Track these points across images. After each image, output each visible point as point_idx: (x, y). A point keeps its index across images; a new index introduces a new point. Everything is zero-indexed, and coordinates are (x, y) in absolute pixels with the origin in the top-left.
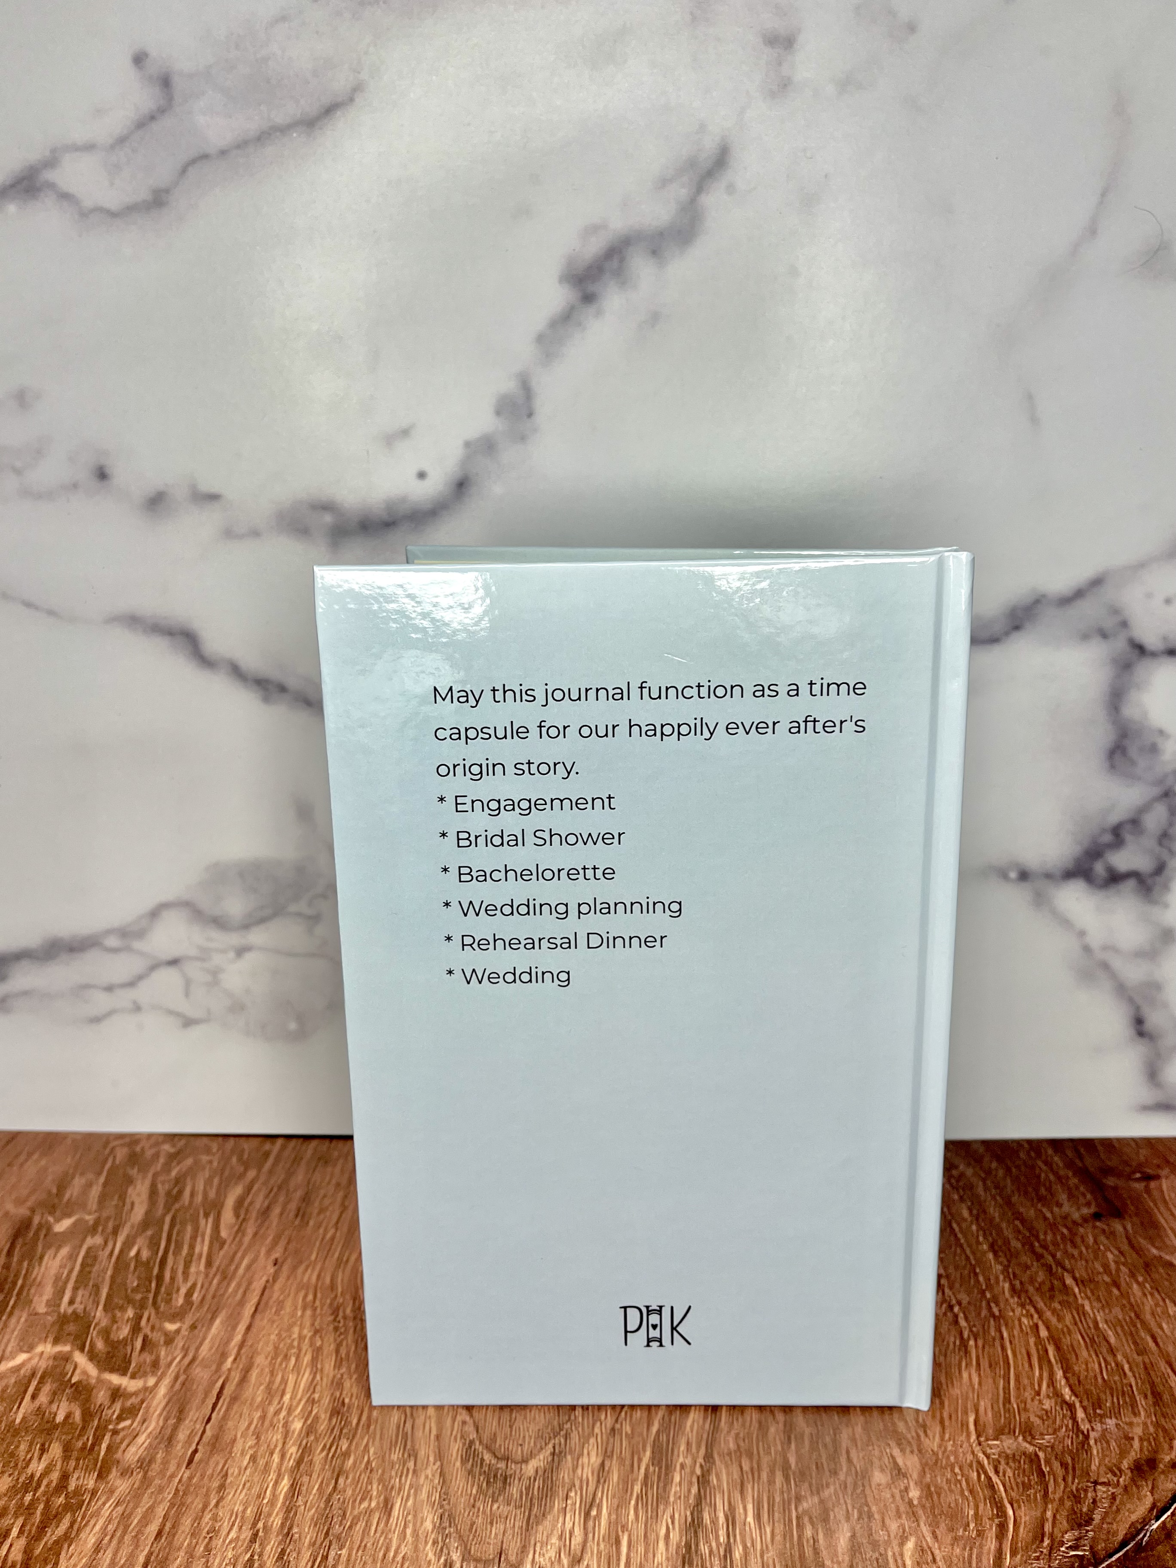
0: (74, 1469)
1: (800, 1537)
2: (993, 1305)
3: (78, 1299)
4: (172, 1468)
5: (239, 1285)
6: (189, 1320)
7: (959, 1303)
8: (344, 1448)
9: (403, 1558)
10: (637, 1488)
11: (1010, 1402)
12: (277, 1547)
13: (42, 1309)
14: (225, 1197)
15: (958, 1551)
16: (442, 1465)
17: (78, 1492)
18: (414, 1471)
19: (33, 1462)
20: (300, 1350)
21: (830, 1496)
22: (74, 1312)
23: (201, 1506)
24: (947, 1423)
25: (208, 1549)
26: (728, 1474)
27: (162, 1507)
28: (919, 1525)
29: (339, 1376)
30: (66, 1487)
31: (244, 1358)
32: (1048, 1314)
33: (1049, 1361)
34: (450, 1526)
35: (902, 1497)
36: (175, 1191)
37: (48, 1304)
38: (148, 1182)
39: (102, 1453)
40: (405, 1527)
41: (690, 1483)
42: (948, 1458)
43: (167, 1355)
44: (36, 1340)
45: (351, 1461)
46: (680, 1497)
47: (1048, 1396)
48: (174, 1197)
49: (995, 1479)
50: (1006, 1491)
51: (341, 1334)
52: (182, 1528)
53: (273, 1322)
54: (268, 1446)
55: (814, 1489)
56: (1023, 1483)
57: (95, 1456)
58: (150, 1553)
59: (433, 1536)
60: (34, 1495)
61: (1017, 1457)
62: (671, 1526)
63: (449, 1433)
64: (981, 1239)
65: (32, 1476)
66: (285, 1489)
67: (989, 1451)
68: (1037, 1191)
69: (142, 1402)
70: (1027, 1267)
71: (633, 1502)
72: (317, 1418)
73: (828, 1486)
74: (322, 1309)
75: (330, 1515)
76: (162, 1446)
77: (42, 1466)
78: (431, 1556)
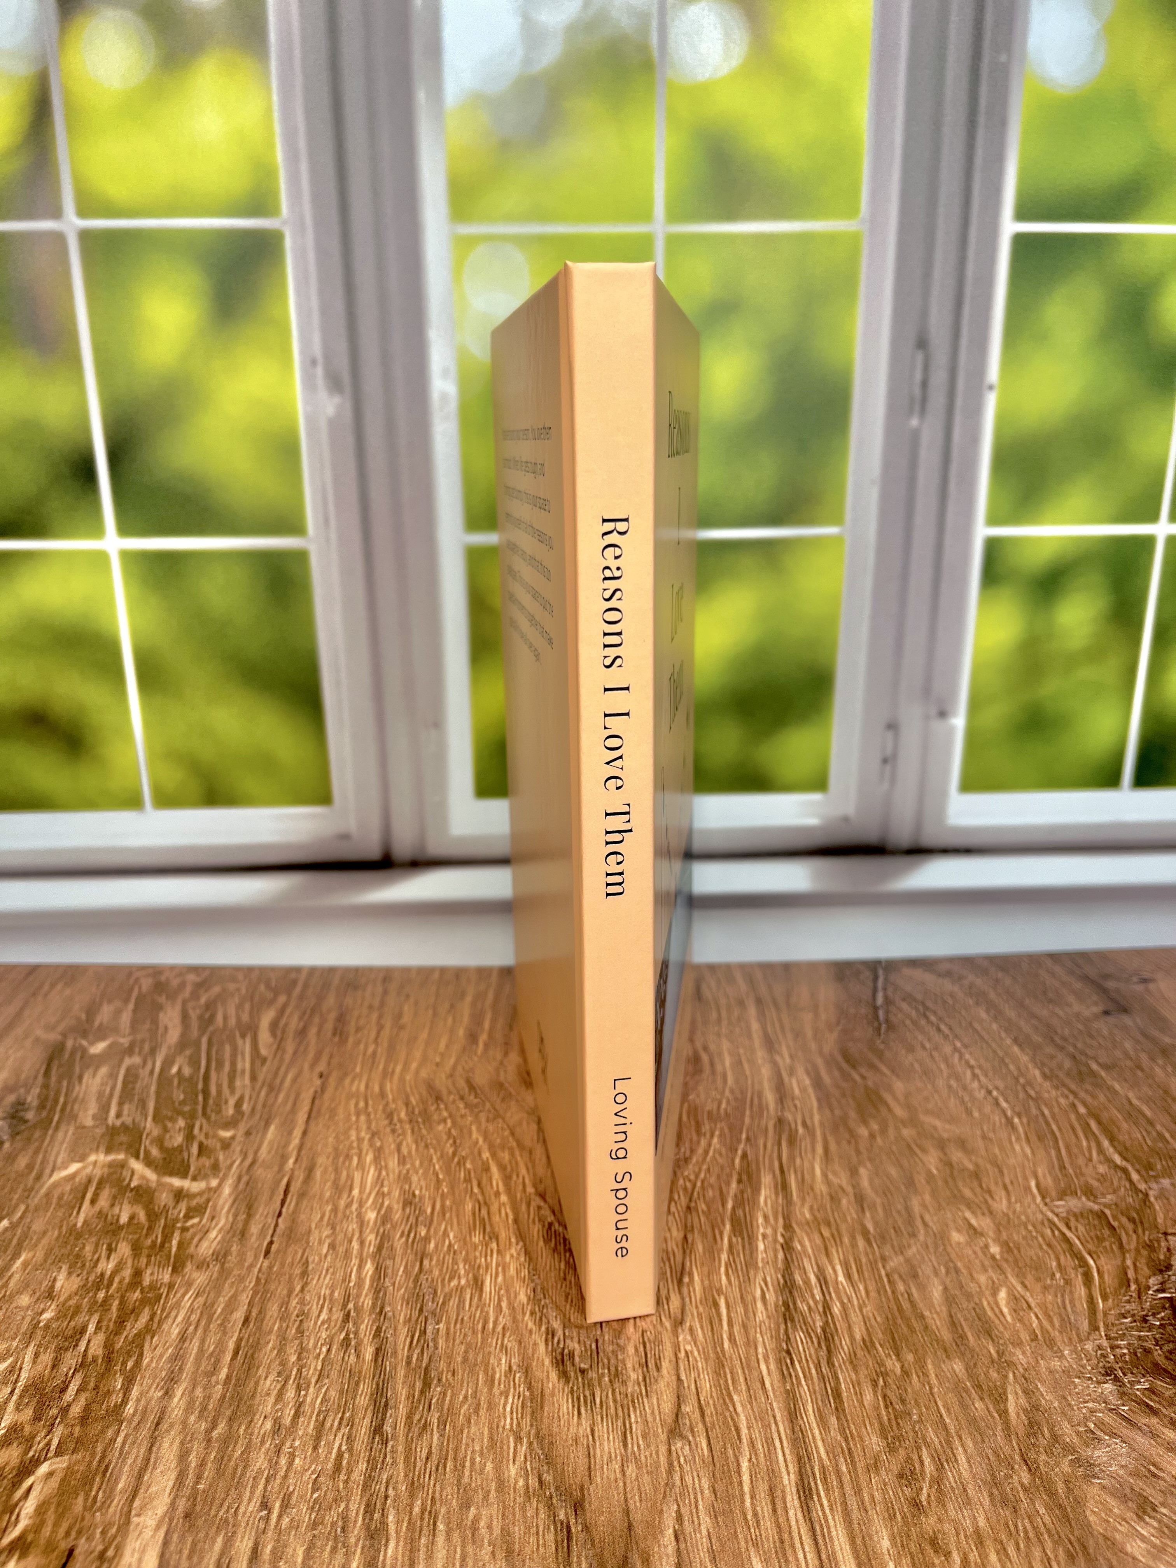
0: (147, 1265)
1: (893, 1292)
2: (1028, 1089)
3: (125, 1112)
4: (250, 1259)
5: (287, 1096)
6: (242, 1127)
7: (997, 1088)
8: (423, 1234)
9: (504, 1328)
10: (724, 1257)
11: (1065, 1168)
12: (372, 1325)
13: (89, 1122)
14: (259, 1020)
15: (1050, 1298)
16: (525, 1245)
17: (153, 1287)
18: (499, 1251)
19: (101, 1261)
20: (360, 1150)
21: (915, 1255)
22: (123, 1124)
23: (285, 1292)
24: (1010, 1187)
25: (300, 1331)
26: (810, 1241)
27: (245, 1296)
28: (1006, 1277)
29: (405, 1171)
30: (140, 1283)
31: (305, 1158)
32: (1082, 1094)
33: (1094, 1133)
34: (545, 1298)
35: (985, 1254)
36: (207, 1015)
37: (94, 1117)
38: (178, 1007)
39: (174, 1249)
40: (500, 1300)
41: (775, 1251)
42: (1019, 1218)
43: (225, 1160)
44: (87, 1150)
45: (432, 1245)
46: (768, 1263)
47: (1100, 1162)
48: (207, 1021)
49: (1069, 1234)
50: (1082, 1244)
51: (399, 1135)
52: (269, 1314)
53: (328, 1128)
54: (345, 1235)
55: (897, 1249)
56: (1097, 1237)
57: (166, 1251)
58: (240, 1340)
59: (529, 1308)
60: (107, 1292)
61: (1086, 1214)
62: (765, 1288)
63: (526, 1216)
64: (1003, 1035)
65: (102, 1275)
66: (370, 1273)
67: (1056, 1210)
68: (1045, 993)
69: (208, 1201)
70: (1052, 1057)
71: (723, 1269)
72: (389, 1208)
73: (909, 1246)
74: (376, 1114)
75: (421, 1294)
76: (235, 1239)
77: (111, 1266)
78: (530, 1325)
